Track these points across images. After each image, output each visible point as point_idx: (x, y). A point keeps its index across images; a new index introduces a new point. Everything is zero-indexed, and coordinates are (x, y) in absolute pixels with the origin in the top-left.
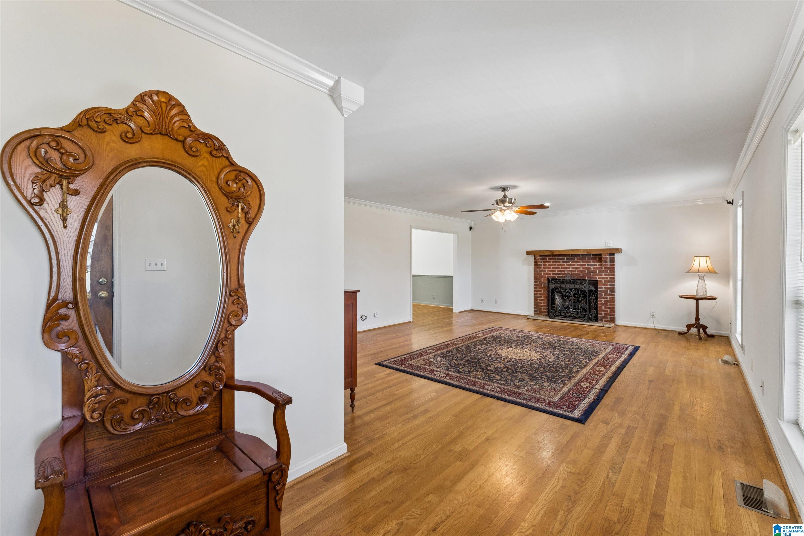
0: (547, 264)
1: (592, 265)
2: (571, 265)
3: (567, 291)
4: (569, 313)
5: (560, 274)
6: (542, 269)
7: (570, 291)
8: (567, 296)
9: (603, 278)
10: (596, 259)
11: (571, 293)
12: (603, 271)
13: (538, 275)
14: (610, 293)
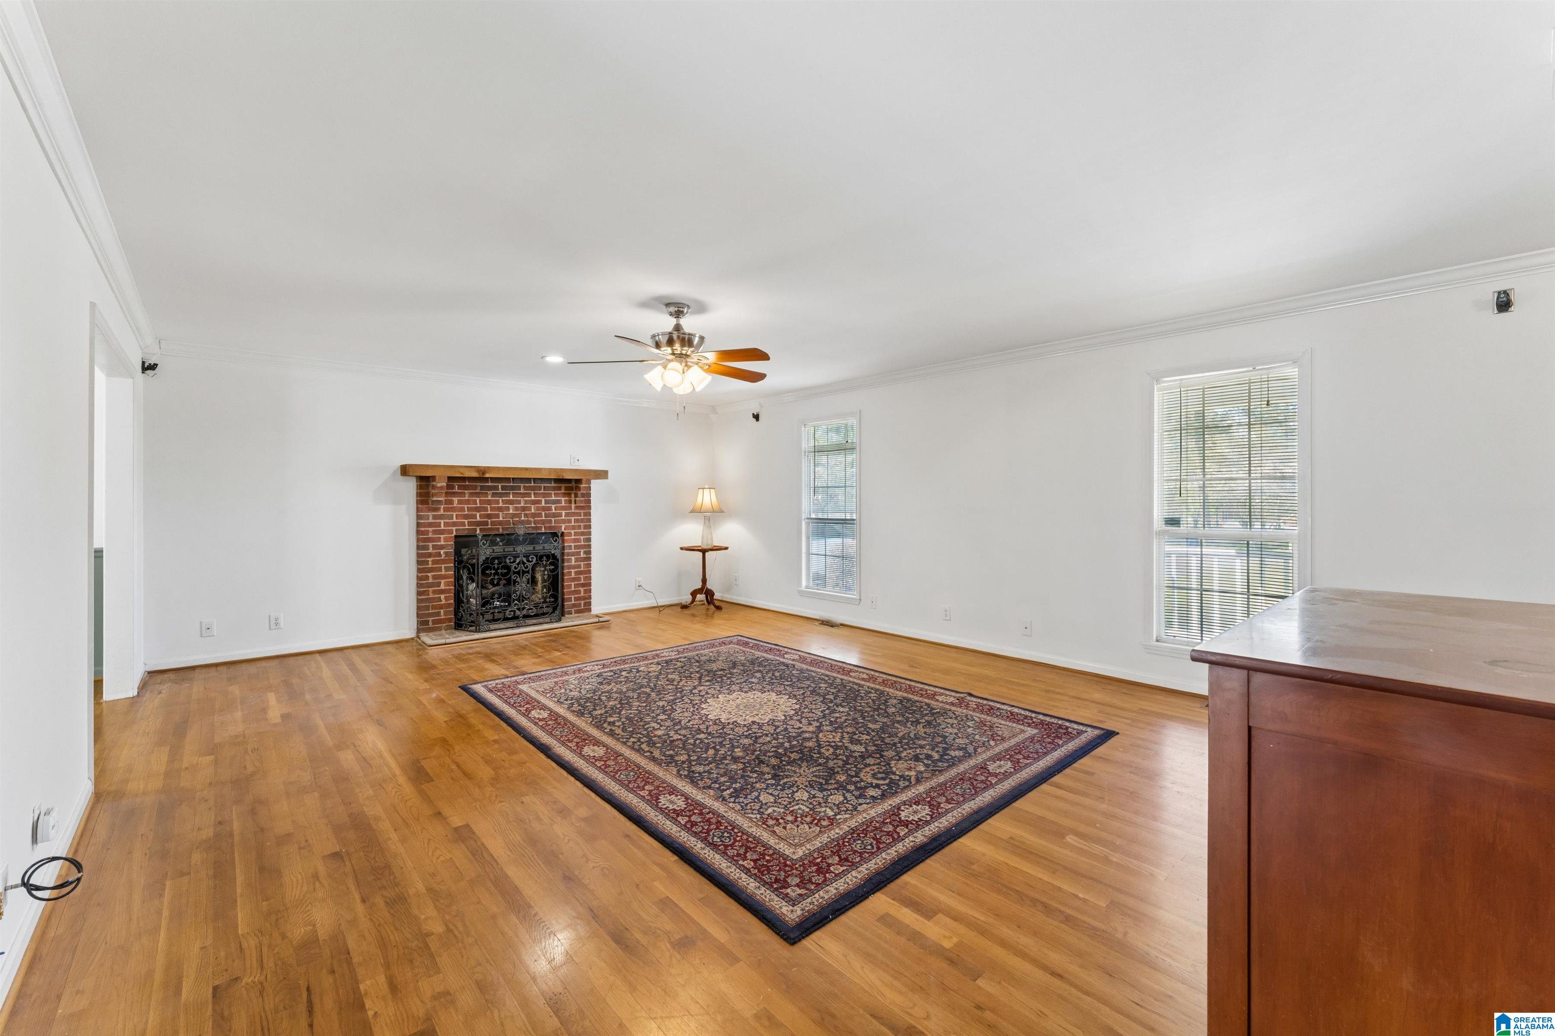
0: (455, 500)
1: (555, 502)
2: (511, 502)
3: (518, 561)
4: (524, 608)
5: (486, 523)
6: (442, 512)
7: (525, 560)
8: (518, 573)
9: (573, 528)
10: (561, 490)
11: (528, 564)
12: (574, 514)
13: (430, 529)
14: (585, 556)
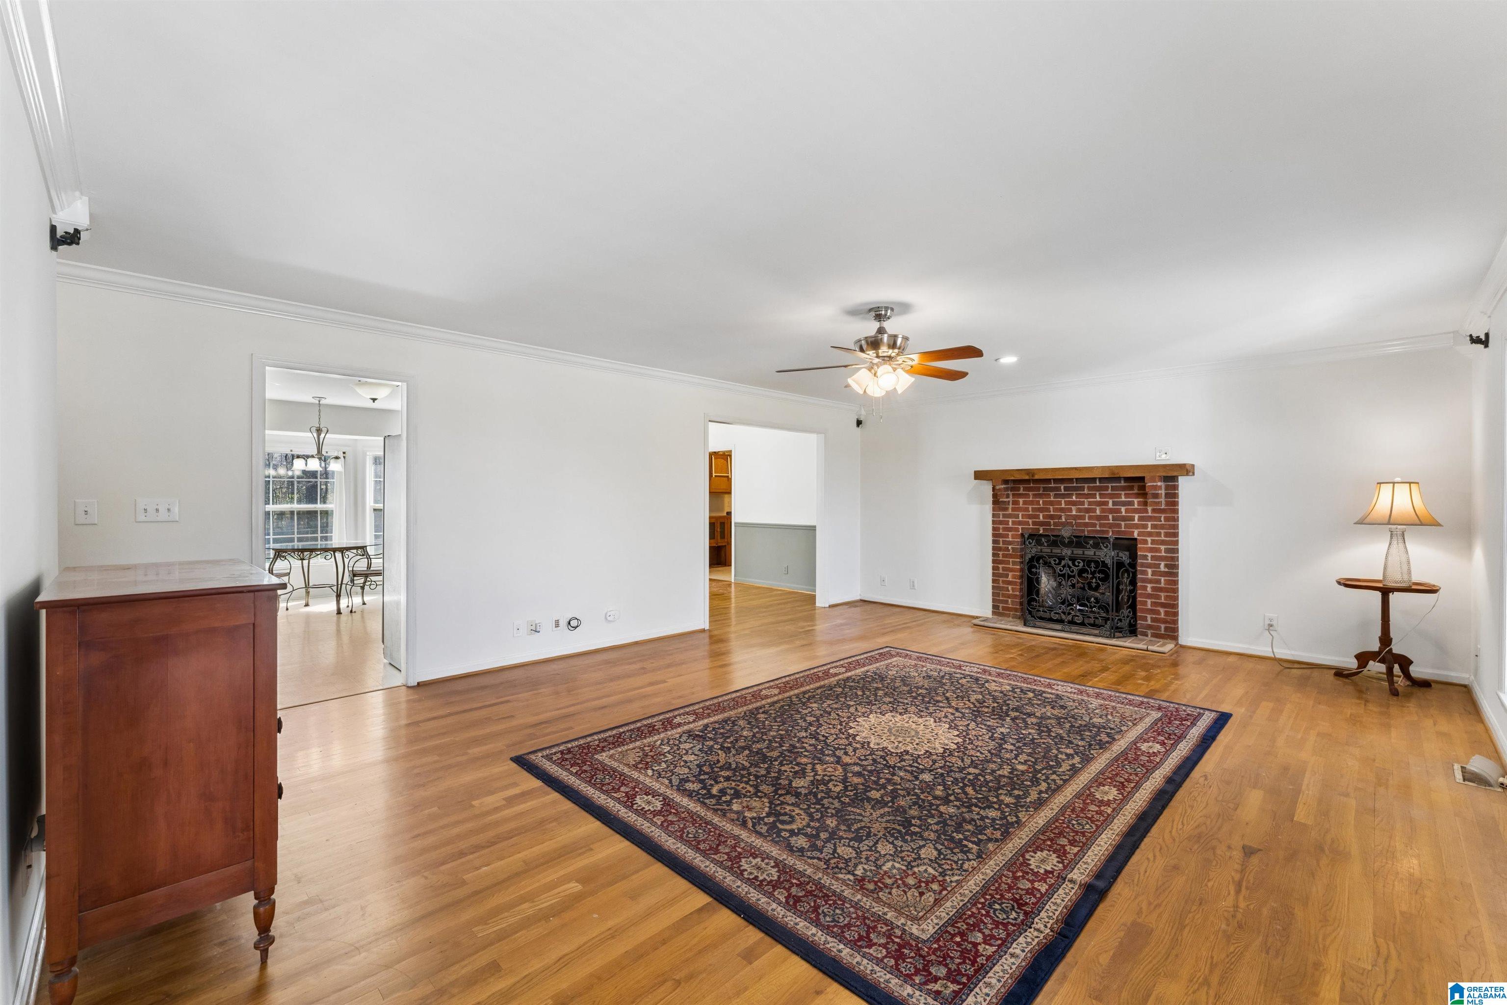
0: (1021, 500)
1: (1124, 504)
2: (1074, 503)
3: (1063, 563)
4: (1069, 614)
5: (1049, 524)
6: (1010, 511)
7: (1070, 563)
8: (1063, 576)
9: (1150, 534)
10: (1133, 490)
11: (1074, 568)
12: (1150, 518)
13: (1001, 526)
14: (1166, 570)
